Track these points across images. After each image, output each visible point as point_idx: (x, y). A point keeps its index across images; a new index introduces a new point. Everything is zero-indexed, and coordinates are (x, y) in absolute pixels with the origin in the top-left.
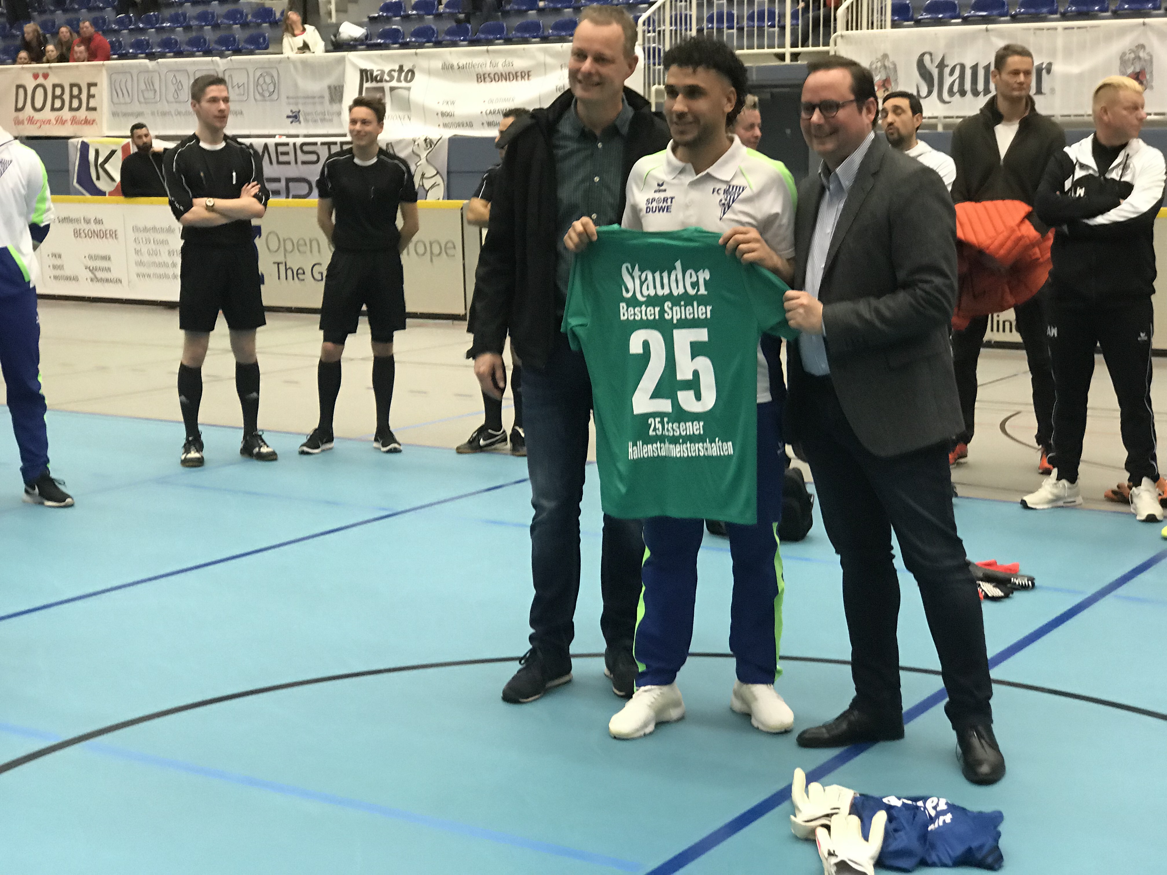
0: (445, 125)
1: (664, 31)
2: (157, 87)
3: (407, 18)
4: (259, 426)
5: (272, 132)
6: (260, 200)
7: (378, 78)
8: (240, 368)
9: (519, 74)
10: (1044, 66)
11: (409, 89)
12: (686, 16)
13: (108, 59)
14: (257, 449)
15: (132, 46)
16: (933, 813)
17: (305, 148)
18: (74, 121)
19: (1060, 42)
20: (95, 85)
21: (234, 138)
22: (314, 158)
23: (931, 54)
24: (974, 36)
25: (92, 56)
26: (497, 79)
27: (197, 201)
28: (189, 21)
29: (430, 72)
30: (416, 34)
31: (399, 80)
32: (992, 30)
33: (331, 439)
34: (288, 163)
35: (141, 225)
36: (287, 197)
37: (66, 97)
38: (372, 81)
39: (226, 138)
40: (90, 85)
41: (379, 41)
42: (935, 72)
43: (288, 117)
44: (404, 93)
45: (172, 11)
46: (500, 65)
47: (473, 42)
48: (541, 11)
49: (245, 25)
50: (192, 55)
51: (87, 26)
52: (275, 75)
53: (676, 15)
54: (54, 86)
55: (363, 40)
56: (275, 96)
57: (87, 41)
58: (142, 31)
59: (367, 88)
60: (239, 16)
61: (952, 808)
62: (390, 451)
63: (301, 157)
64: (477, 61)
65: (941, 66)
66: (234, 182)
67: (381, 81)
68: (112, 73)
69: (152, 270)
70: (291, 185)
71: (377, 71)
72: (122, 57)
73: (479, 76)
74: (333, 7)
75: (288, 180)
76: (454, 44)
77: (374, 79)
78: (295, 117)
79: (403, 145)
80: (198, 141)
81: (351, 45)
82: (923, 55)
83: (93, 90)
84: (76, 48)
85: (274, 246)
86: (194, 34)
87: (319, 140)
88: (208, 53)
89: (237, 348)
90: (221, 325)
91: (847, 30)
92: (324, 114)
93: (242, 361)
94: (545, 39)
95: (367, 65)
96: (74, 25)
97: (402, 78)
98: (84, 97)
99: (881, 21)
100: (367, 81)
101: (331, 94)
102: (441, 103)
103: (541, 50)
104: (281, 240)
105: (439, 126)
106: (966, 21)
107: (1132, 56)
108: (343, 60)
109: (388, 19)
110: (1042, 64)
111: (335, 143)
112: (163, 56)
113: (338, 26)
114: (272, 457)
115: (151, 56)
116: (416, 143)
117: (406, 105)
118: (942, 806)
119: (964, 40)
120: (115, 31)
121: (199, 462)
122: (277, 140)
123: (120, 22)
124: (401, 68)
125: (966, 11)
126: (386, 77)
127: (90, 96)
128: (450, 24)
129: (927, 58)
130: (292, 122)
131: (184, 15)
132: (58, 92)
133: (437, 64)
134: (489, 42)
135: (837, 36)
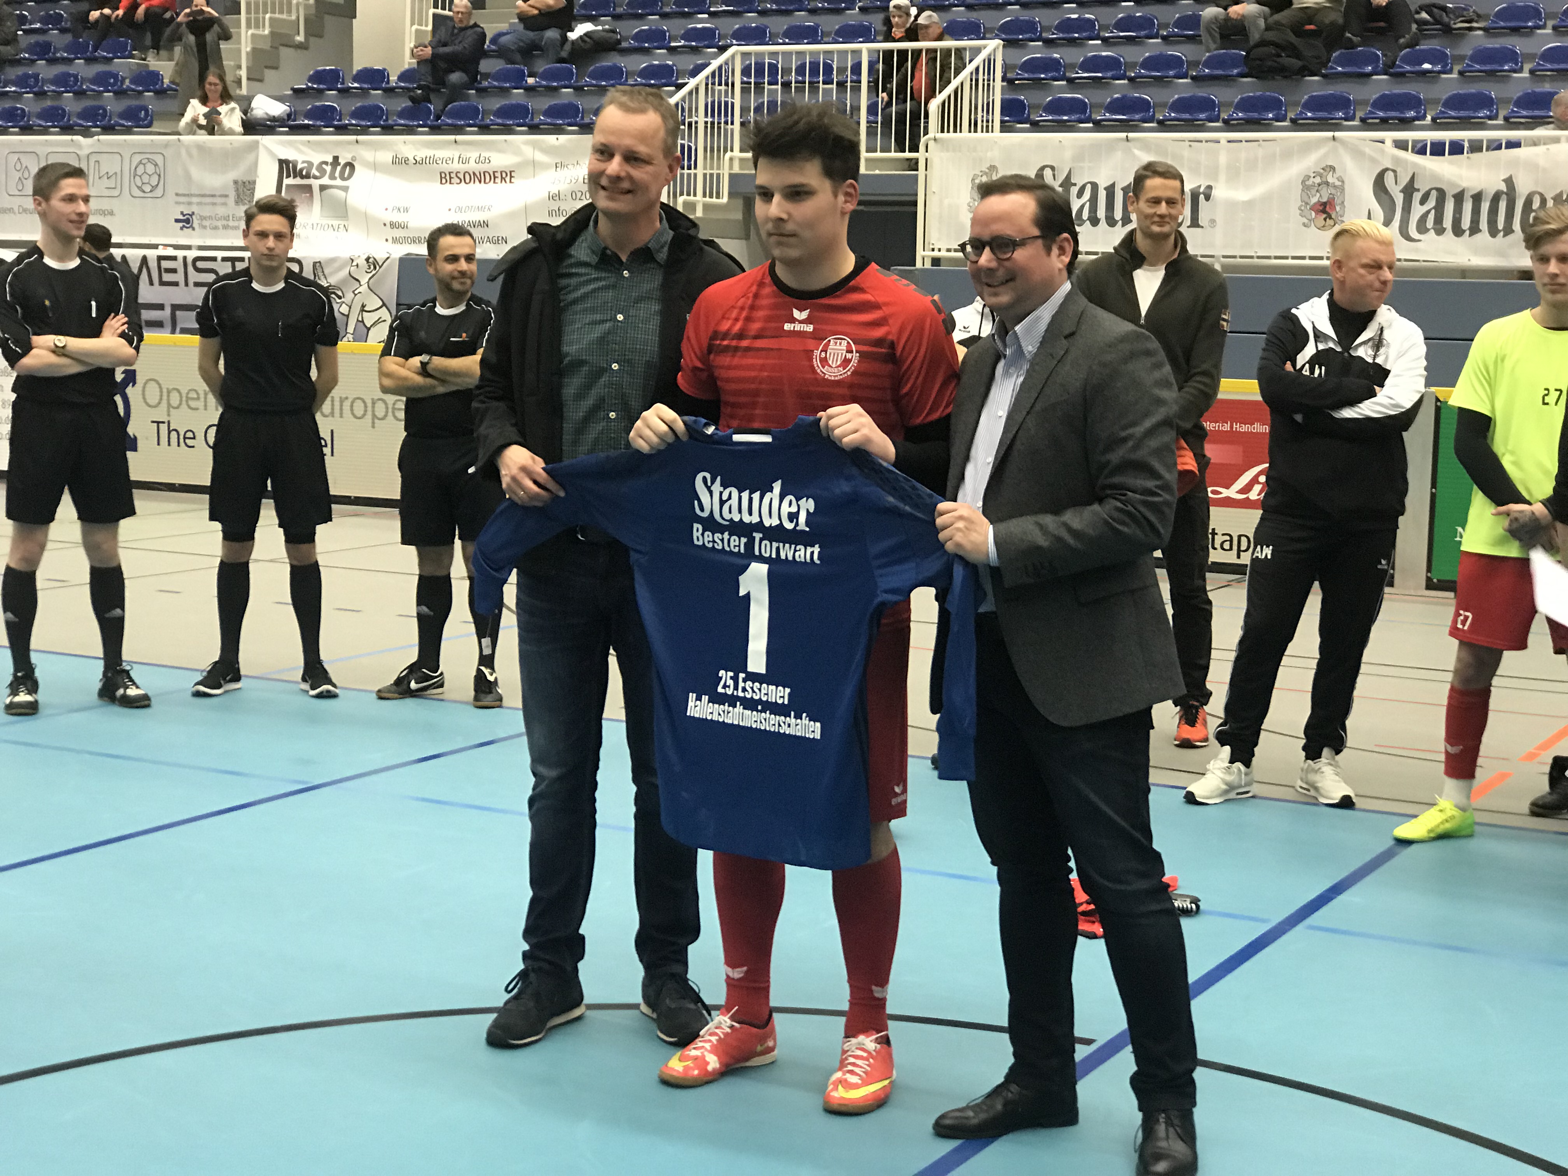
0: (395, 240)
1: (696, 122)
3: (345, 92)
4: (125, 656)
5: (154, 241)
6: (129, 340)
7: (304, 173)
8: (95, 573)
9: (498, 175)
10: (1202, 190)
11: (345, 189)
12: (726, 103)
14: (121, 691)
17: (200, 264)
19: (1223, 159)
23: (1053, 168)
24: (1111, 147)
26: (468, 180)
28: (43, 85)
29: (375, 167)
30: (358, 114)
31: (332, 177)
32: (1134, 139)
33: (237, 678)
34: (176, 284)
36: (173, 332)
38: (295, 177)
41: (306, 122)
43: (177, 221)
44: (341, 194)
45: (19, 71)
46: (472, 161)
47: (436, 130)
48: (530, 89)
49: (120, 93)
50: (45, 131)
52: (160, 163)
53: (713, 103)
55: (284, 119)
56: (159, 192)
59: (287, 186)
60: (112, 81)
62: (320, 696)
63: (194, 276)
64: (441, 154)
65: (1067, 184)
66: (94, 315)
67: (308, 176)
70: (178, 313)
71: (304, 162)
73: (443, 175)
74: (243, 73)
75: (175, 308)
76: (410, 130)
77: (298, 174)
78: (186, 221)
79: (336, 265)
80: (42, 256)
81: (268, 127)
82: (1042, 169)
85: (153, 399)
86: (49, 103)
87: (220, 254)
88: (67, 129)
89: (91, 547)
91: (942, 131)
92: (226, 218)
93: (97, 565)
94: (534, 129)
95: (289, 155)
97: (337, 174)
99: (988, 121)
100: (288, 176)
101: (237, 190)
102: (390, 209)
103: (527, 143)
104: (165, 390)
105: (387, 240)
106: (1099, 126)
107: (1318, 180)
108: (255, 146)
109: (319, 93)
110: (1200, 186)
112: (5, 131)
113: (251, 99)
114: (143, 703)
116: (355, 264)
117: (341, 211)
119: (1099, 152)
121: (31, 709)
122: (161, 252)
124: (336, 158)
125: (1099, 113)
126: (314, 171)
128: (405, 103)
129: (1048, 173)
130: (182, 229)
131: (36, 76)
133: (386, 157)
134: (458, 130)
135: (930, 139)
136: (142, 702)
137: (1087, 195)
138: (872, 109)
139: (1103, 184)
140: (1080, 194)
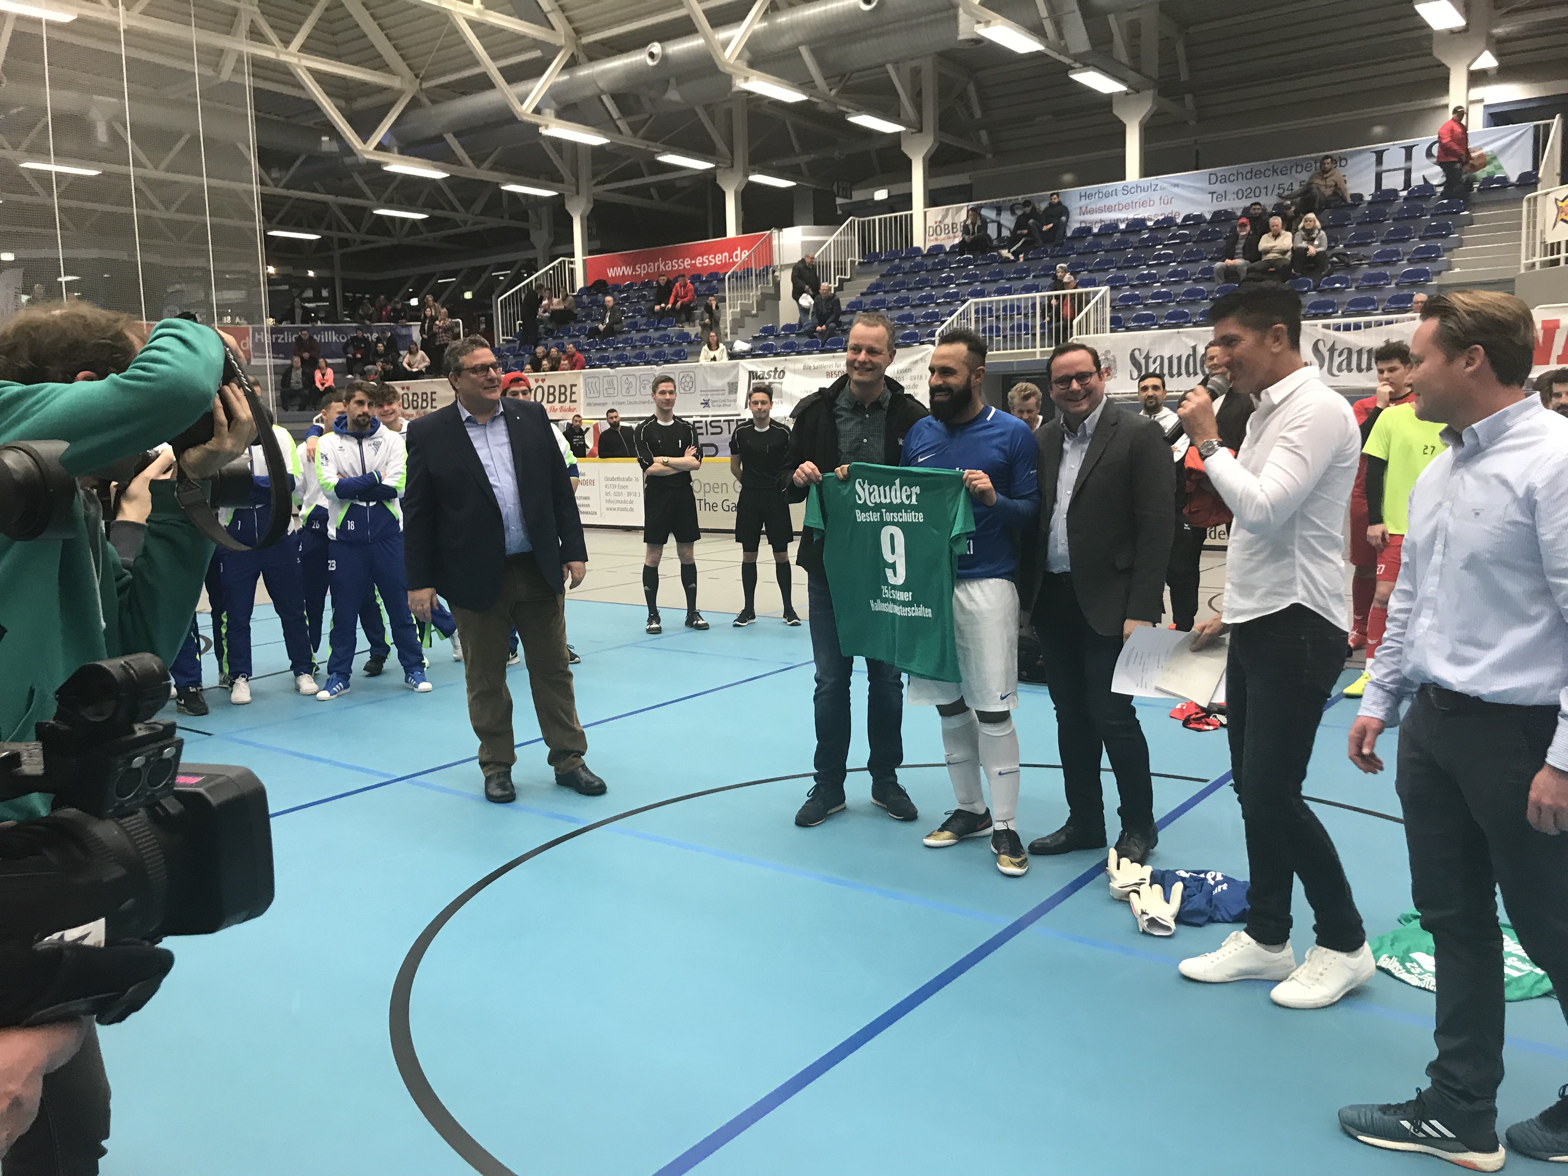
2: (615, 386)
3: (777, 336)
4: (697, 607)
6: (697, 458)
7: (761, 377)
8: (684, 569)
11: (781, 383)
13: (584, 368)
14: (696, 622)
15: (599, 360)
16: (1212, 883)
17: (713, 424)
18: (562, 409)
20: (575, 385)
21: (680, 418)
22: (719, 430)
23: (1139, 350)
24: (1170, 337)
25: (573, 367)
27: (655, 459)
28: (635, 343)
29: (795, 372)
30: (785, 347)
31: (774, 378)
33: (754, 617)
34: (702, 434)
35: (610, 476)
37: (557, 394)
39: (674, 417)
40: (572, 386)
41: (760, 352)
42: (1143, 362)
43: (702, 404)
44: (779, 386)
45: (624, 336)
47: (823, 352)
49: (671, 344)
50: (637, 364)
51: (570, 347)
54: (549, 387)
55: (749, 352)
57: (570, 357)
58: (605, 350)
59: (753, 383)
60: (667, 338)
61: (1226, 879)
62: (792, 625)
63: (710, 430)
64: (826, 363)
65: (1147, 357)
66: (680, 446)
67: (763, 378)
68: (586, 377)
69: (616, 506)
71: (760, 372)
72: (592, 367)
73: (828, 374)
74: (728, 331)
76: (810, 353)
77: (758, 377)
78: (706, 404)
80: (656, 419)
81: (741, 356)
82: (1134, 350)
83: (574, 389)
84: (562, 362)
86: (638, 351)
87: (722, 419)
88: (647, 363)
89: (681, 555)
90: (672, 540)
92: (724, 401)
93: (684, 563)
95: (753, 368)
96: (561, 348)
97: (777, 376)
98: (568, 393)
99: (1103, 328)
100: (754, 379)
101: (730, 388)
106: (1162, 327)
108: (737, 365)
109: (765, 338)
111: (733, 420)
112: (619, 365)
113: (732, 343)
115: (611, 366)
116: (787, 419)
117: (779, 394)
118: (1219, 877)
119: (1163, 340)
120: (586, 350)
121: (658, 631)
122: (695, 419)
123: (589, 344)
124: (776, 369)
125: (1161, 320)
126: (766, 376)
127: (572, 393)
128: (807, 340)
129: (1137, 353)
130: (704, 407)
131: (631, 339)
132: (551, 390)
133: (800, 366)
134: (833, 351)
136: (705, 627)
137: (1158, 362)
138: (1042, 326)
139: (1166, 356)
140: (1154, 362)
